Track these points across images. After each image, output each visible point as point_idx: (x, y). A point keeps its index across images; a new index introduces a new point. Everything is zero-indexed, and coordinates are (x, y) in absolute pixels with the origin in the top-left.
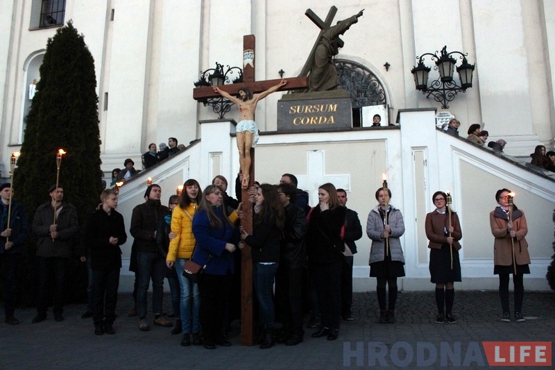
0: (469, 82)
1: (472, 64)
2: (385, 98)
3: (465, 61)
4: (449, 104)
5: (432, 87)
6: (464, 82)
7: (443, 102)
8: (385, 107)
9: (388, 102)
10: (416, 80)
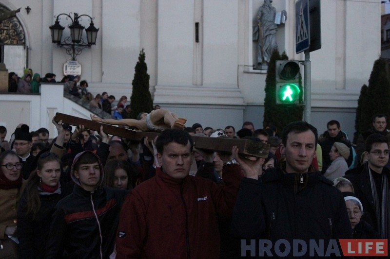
0: (93, 41)
1: (97, 28)
2: (25, 38)
3: (92, 24)
4: (77, 58)
5: (65, 41)
6: (90, 41)
7: (72, 55)
8: (25, 48)
9: (27, 44)
10: (53, 35)
